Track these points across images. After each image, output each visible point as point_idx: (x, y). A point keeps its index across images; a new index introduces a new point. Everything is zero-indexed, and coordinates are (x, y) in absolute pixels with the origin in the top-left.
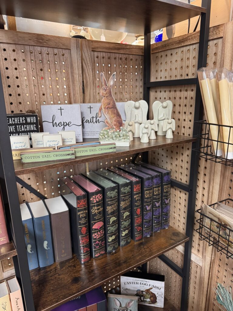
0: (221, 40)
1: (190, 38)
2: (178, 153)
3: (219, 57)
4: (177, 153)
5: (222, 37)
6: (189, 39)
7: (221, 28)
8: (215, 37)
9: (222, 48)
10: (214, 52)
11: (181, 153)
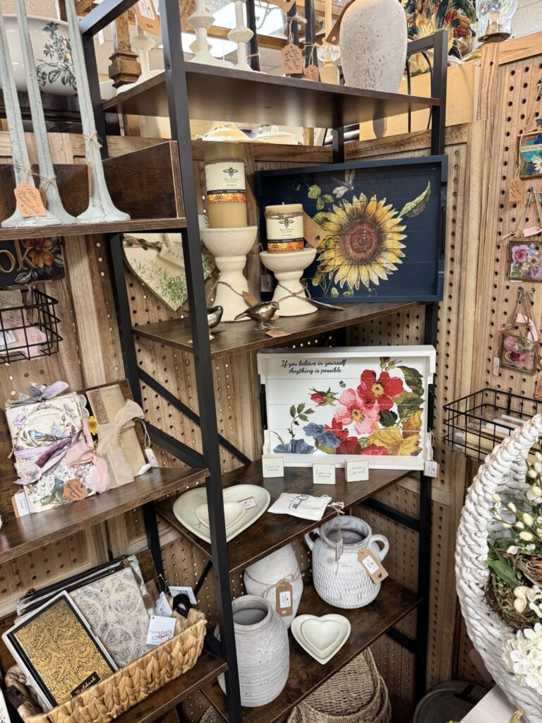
0: (463, 147)
1: (415, 139)
2: (401, 325)
3: (462, 172)
4: (398, 325)
5: (466, 143)
6: (413, 142)
7: (465, 130)
8: (456, 142)
9: (467, 159)
10: (454, 164)
11: (405, 324)
